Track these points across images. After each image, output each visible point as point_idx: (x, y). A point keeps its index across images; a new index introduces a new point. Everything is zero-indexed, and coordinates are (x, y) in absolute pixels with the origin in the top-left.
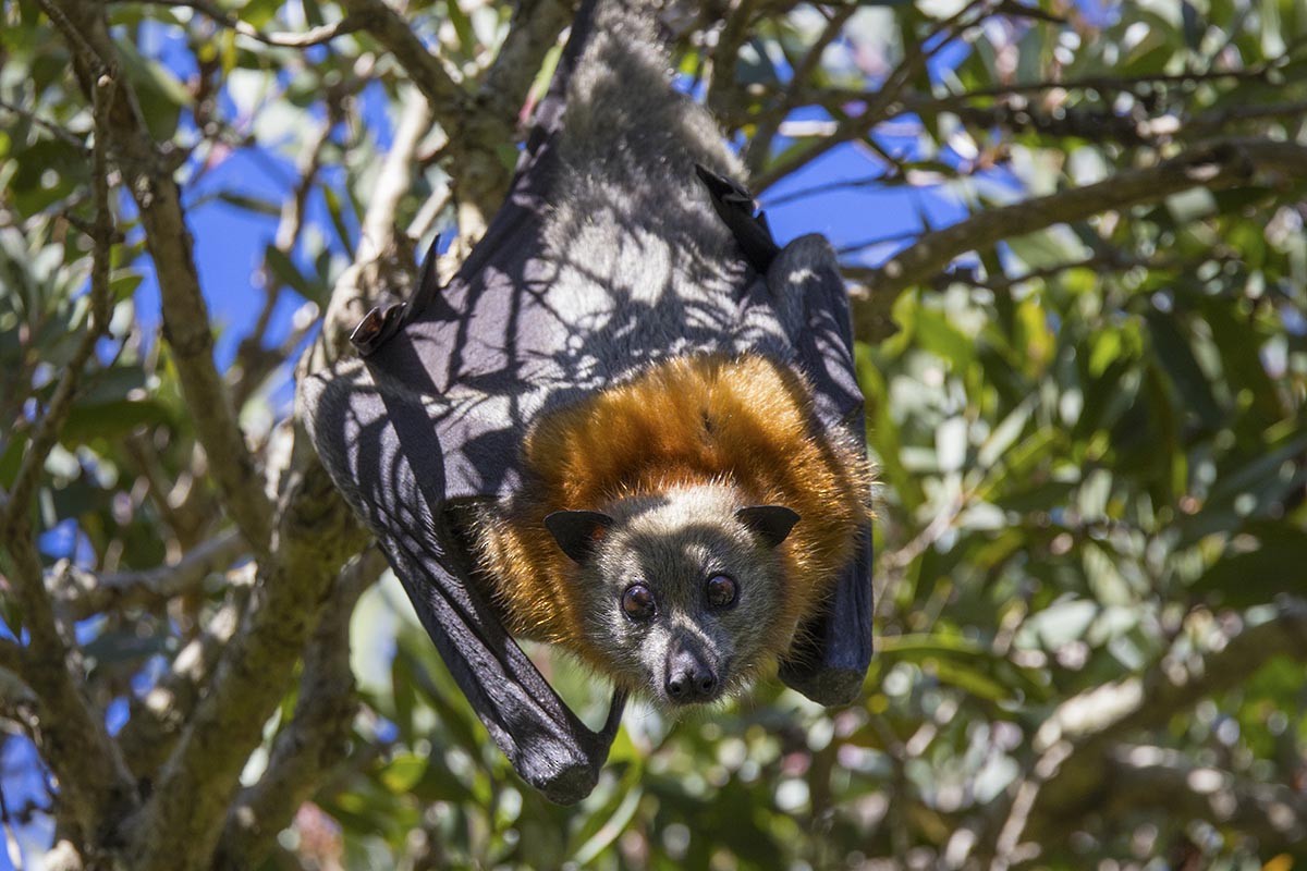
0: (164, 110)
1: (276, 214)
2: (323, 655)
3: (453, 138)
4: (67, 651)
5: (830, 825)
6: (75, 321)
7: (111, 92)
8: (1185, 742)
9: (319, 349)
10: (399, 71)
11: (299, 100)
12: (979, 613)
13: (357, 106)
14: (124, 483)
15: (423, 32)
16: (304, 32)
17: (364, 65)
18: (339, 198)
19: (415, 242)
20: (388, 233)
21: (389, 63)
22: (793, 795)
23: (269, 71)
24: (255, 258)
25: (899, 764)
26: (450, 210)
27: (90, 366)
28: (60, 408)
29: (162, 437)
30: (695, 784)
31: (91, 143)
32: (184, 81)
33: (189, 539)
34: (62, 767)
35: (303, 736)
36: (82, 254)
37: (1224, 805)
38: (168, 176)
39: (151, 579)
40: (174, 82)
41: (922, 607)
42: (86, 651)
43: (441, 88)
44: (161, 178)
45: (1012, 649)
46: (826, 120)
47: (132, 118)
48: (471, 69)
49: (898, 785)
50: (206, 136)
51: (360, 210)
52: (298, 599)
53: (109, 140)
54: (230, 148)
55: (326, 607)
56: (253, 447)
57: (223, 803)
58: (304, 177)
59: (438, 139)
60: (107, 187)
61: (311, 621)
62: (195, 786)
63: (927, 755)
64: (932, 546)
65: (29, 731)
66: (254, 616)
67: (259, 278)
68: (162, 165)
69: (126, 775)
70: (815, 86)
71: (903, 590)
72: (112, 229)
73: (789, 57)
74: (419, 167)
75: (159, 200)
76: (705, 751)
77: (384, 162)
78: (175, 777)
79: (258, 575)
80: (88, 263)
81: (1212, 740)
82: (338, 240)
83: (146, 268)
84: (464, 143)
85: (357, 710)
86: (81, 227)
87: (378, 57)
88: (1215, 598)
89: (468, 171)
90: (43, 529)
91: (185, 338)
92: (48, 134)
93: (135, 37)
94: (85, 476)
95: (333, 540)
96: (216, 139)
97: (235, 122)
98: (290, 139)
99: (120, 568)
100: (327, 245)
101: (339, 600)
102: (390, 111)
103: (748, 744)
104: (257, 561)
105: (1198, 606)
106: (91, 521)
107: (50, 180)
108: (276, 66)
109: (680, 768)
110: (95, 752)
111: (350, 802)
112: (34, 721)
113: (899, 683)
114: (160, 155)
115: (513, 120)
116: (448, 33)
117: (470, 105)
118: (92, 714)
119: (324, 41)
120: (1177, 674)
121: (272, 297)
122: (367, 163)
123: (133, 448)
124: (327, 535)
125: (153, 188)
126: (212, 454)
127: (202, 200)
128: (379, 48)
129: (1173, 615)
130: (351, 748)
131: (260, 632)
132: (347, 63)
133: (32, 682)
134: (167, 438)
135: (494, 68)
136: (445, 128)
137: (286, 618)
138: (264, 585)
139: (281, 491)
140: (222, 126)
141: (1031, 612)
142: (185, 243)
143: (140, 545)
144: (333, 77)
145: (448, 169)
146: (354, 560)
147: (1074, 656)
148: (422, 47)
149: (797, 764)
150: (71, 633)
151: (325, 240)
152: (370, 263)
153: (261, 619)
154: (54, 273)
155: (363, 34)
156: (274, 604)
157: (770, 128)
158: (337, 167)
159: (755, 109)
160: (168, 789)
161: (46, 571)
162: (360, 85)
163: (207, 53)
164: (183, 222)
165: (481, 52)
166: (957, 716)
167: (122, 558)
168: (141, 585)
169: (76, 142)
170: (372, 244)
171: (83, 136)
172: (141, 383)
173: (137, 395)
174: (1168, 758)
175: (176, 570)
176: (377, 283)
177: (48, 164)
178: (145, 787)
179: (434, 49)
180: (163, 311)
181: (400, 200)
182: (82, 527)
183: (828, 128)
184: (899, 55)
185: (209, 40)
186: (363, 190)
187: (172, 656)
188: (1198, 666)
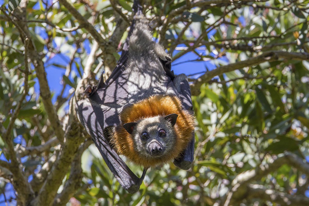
0: (40, 46)
1: (65, 68)
2: (75, 165)
3: (103, 51)
4: (19, 164)
5: (187, 201)
6: (21, 92)
7: (28, 42)
8: (265, 183)
9: (74, 98)
10: (92, 37)
11: (70, 43)
12: (219, 155)
13: (83, 45)
14: (32, 127)
15: (97, 28)
16: (71, 28)
17: (84, 36)
18: (79, 65)
19: (96, 74)
20: (89, 72)
21: (90, 35)
22: (179, 195)
23: (63, 37)
24: (61, 78)
25: (202, 188)
26: (103, 67)
27: (24, 102)
28: (17, 111)
29: (40, 117)
30: (157, 193)
31: (24, 53)
32: (45, 39)
33: (46, 139)
34: (18, 189)
35: (71, 183)
36: (22, 77)
37: (273, 197)
38: (41, 60)
39: (37, 148)
40: (42, 39)
41: (207, 154)
42: (24, 164)
43: (101, 40)
44: (39, 61)
45: (227, 163)
46: (185, 47)
47: (33, 47)
48: (107, 36)
49: (202, 193)
50: (49, 51)
51: (83, 67)
52: (70, 152)
53: (28, 52)
54: (55, 54)
55: (76, 154)
56: (60, 119)
57: (53, 197)
58: (71, 60)
59: (100, 52)
60: (27, 62)
61: (73, 157)
62: (47, 193)
63: (208, 186)
64: (209, 141)
65: (11, 182)
66: (60, 156)
67: (62, 82)
68: (40, 58)
69: (32, 191)
70: (183, 39)
71: (203, 150)
72: (29, 72)
73: (177, 33)
74: (96, 58)
75: (39, 65)
76: (160, 186)
77: (88, 57)
78: (43, 192)
79: (61, 147)
80: (23, 79)
81: (271, 183)
82: (79, 74)
83: (36, 80)
84: (106, 52)
85: (82, 177)
86: (22, 71)
87: (87, 34)
88: (271, 152)
89: (107, 59)
90: (14, 138)
91: (45, 95)
92: (15, 51)
93: (34, 30)
94: (24, 126)
95: (77, 139)
96: (52, 52)
97: (56, 48)
98: (68, 52)
99: (31, 146)
100: (76, 75)
101: (79, 152)
102: (90, 46)
103: (169, 184)
104: (61, 144)
105: (267, 154)
106: (25, 135)
107: (16, 61)
108: (65, 36)
109: (154, 189)
110: (26, 186)
111: (82, 197)
112: (12, 180)
113: (202, 170)
114: (39, 55)
115: (116, 47)
116: (102, 28)
117: (107, 44)
118: (25, 178)
119: (75, 30)
120: (263, 168)
121: (64, 86)
122: (85, 57)
123: (34, 120)
124: (76, 138)
125: (38, 63)
126: (51, 121)
127: (49, 65)
128: (87, 32)
129: (262, 155)
130: (81, 185)
131: (61, 160)
132: (81, 35)
133: (12, 171)
134: (41, 117)
135: (112, 36)
136: (102, 49)
137: (67, 156)
138: (62, 150)
139: (66, 129)
140: (53, 49)
141: (231, 155)
142: (45, 75)
143: (36, 141)
144: (77, 38)
145: (102, 58)
146: (82, 144)
147: (240, 165)
148: (97, 32)
149: (180, 189)
150: (20, 160)
151: (76, 74)
152: (85, 79)
153: (61, 157)
154: (16, 82)
155: (84, 29)
156: (64, 154)
157: (173, 49)
158: (78, 58)
159: (169, 45)
160: (41, 194)
161: (14, 147)
162: (83, 40)
163: (50, 33)
164: (44, 70)
165: (110, 32)
166: (214, 178)
167: (32, 144)
168: (35, 150)
169: (21, 53)
170: (86, 74)
171: (22, 51)
172: (35, 105)
173: (35, 108)
174: (261, 187)
175: (43, 146)
176: (87, 83)
177: (15, 57)
178: (36, 194)
179: (99, 32)
180: (40, 90)
181: (92, 65)
182: (23, 137)
183: (186, 48)
184: (201, 33)
185: (50, 30)
186: (84, 63)
187: (42, 165)
188: (267, 166)
